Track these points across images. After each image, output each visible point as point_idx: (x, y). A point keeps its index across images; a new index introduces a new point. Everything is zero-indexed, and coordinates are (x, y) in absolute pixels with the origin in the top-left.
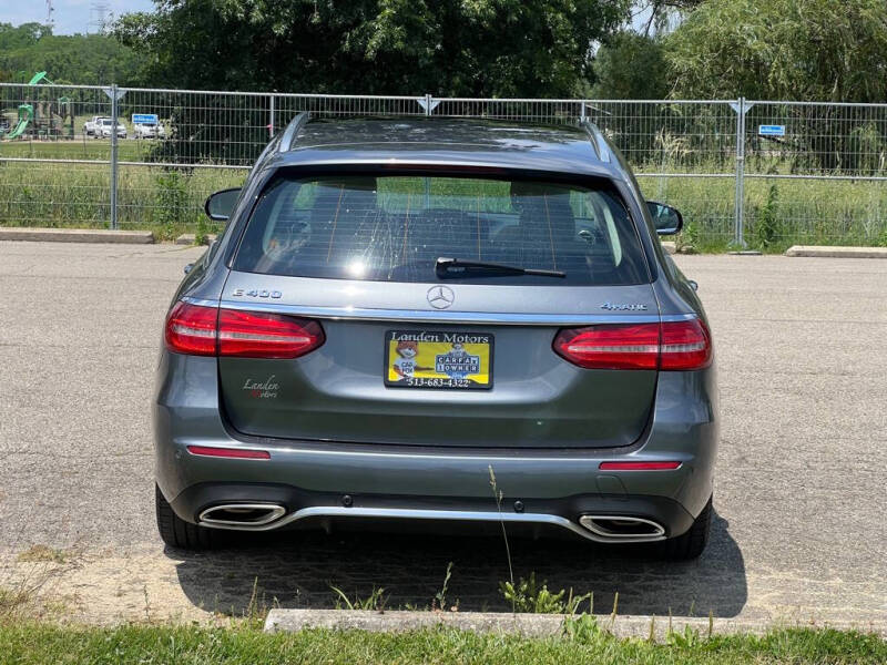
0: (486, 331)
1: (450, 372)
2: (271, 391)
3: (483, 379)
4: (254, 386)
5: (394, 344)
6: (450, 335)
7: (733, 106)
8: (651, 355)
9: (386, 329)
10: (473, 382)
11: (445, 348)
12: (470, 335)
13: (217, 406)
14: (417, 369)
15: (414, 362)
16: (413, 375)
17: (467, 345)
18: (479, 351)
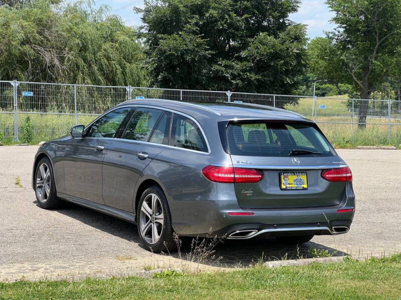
0: (305, 171)
1: (297, 184)
2: (250, 193)
3: (305, 186)
4: (245, 192)
5: (282, 177)
6: (296, 173)
7: (12, 84)
8: (345, 177)
9: (279, 172)
10: (303, 188)
11: (295, 177)
12: (302, 173)
13: (236, 199)
14: (289, 184)
15: (288, 182)
16: (288, 186)
17: (301, 176)
18: (303, 177)
